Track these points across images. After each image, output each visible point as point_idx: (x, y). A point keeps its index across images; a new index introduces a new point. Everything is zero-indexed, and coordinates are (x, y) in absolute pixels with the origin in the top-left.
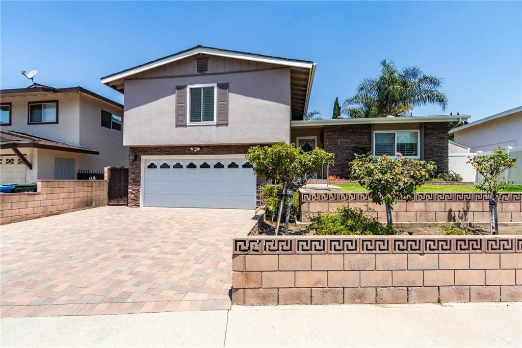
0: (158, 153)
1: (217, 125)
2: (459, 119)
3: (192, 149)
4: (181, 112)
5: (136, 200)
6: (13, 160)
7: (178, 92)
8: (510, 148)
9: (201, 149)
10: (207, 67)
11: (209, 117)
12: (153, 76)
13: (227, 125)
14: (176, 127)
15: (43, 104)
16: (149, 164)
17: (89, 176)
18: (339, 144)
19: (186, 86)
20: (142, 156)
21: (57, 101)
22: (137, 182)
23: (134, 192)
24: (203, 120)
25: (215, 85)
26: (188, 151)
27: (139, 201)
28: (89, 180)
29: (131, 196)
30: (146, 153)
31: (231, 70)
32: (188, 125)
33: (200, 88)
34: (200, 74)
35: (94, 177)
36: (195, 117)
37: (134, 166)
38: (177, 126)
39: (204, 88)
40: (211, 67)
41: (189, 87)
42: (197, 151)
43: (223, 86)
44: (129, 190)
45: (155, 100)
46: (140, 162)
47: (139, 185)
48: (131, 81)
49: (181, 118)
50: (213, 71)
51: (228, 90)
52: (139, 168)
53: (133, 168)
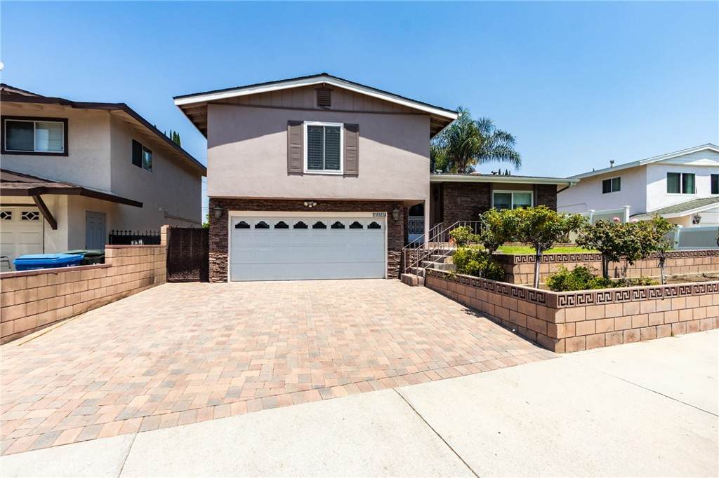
0: (256, 208)
1: (345, 175)
2: (570, 183)
3: (306, 204)
4: (296, 156)
5: (221, 273)
6: (10, 213)
7: (291, 129)
8: (593, 211)
9: (318, 204)
10: (330, 102)
11: (333, 164)
12: (253, 103)
13: (356, 176)
14: (288, 175)
15: (35, 122)
16: (237, 222)
17: (132, 240)
18: (459, 202)
19: (303, 122)
20: (229, 212)
21: (65, 121)
22: (223, 247)
23: (218, 262)
24: (326, 168)
25: (341, 125)
26: (298, 207)
27: (226, 273)
28: (132, 245)
29: (213, 267)
30: (237, 207)
31: (362, 110)
32: (305, 172)
33: (322, 127)
34: (319, 108)
35: (141, 242)
36: (315, 163)
37: (218, 226)
38: (289, 173)
39: (327, 127)
40: (335, 101)
41: (306, 125)
42: (313, 206)
43: (352, 128)
44: (210, 259)
45: (256, 137)
46: (227, 219)
47: (226, 252)
48: (218, 106)
49: (295, 164)
50: (337, 108)
51: (358, 133)
52: (226, 228)
53: (217, 228)
